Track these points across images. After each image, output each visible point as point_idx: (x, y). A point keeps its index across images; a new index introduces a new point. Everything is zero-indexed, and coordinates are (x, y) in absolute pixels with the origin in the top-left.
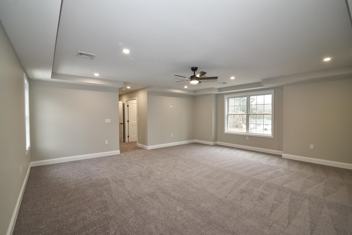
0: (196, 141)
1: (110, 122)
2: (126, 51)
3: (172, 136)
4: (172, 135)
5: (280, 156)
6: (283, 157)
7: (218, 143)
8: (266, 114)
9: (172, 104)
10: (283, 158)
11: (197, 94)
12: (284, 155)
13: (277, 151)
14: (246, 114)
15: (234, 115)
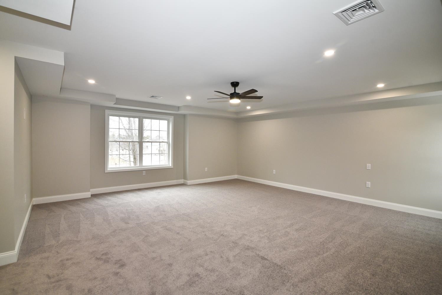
8: (162, 142)
10: (190, 185)
12: (190, 182)
14: (138, 141)
15: (119, 142)
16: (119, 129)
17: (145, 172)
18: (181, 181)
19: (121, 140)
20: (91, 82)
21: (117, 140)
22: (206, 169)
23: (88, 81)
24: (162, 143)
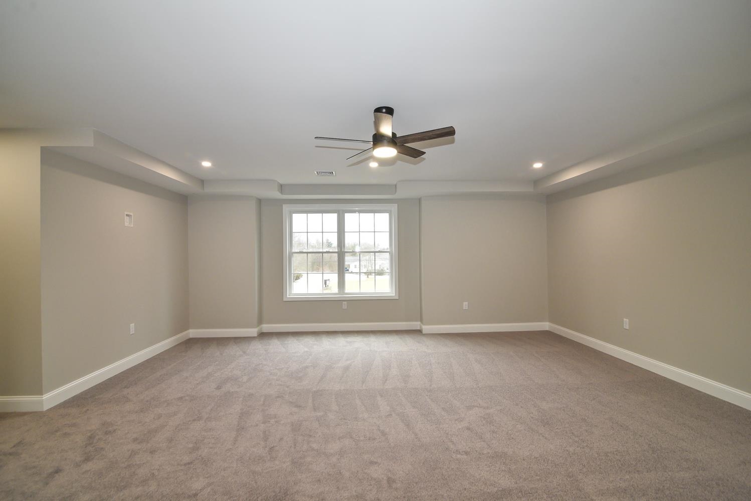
0: (193, 333)
3: (132, 331)
4: (132, 325)
5: (419, 332)
6: (424, 332)
7: (266, 327)
8: (379, 252)
9: (131, 214)
10: (424, 334)
11: (209, 190)
12: (426, 329)
13: (404, 323)
14: (337, 251)
15: (307, 253)
16: (307, 232)
17: (346, 303)
18: (416, 325)
19: (311, 250)
20: (206, 164)
21: (304, 251)
22: (465, 305)
23: (201, 163)
24: (378, 254)
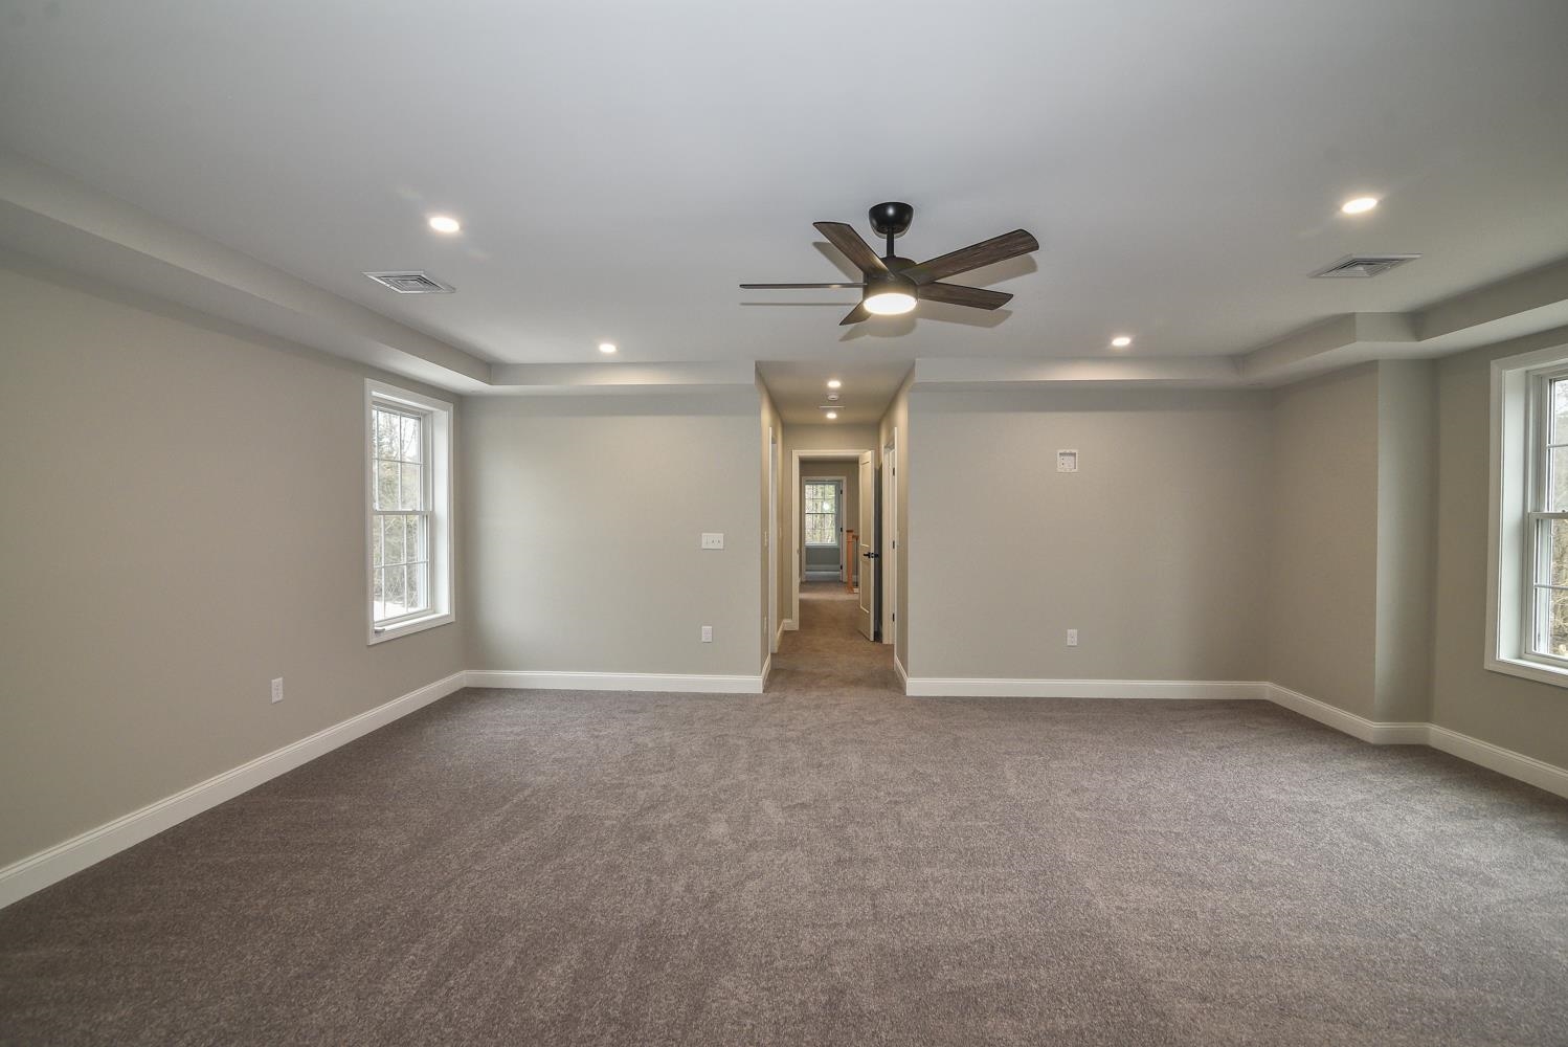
0: (1268, 690)
1: (721, 546)
2: (444, 225)
4: (1072, 632)
9: (1073, 451)
